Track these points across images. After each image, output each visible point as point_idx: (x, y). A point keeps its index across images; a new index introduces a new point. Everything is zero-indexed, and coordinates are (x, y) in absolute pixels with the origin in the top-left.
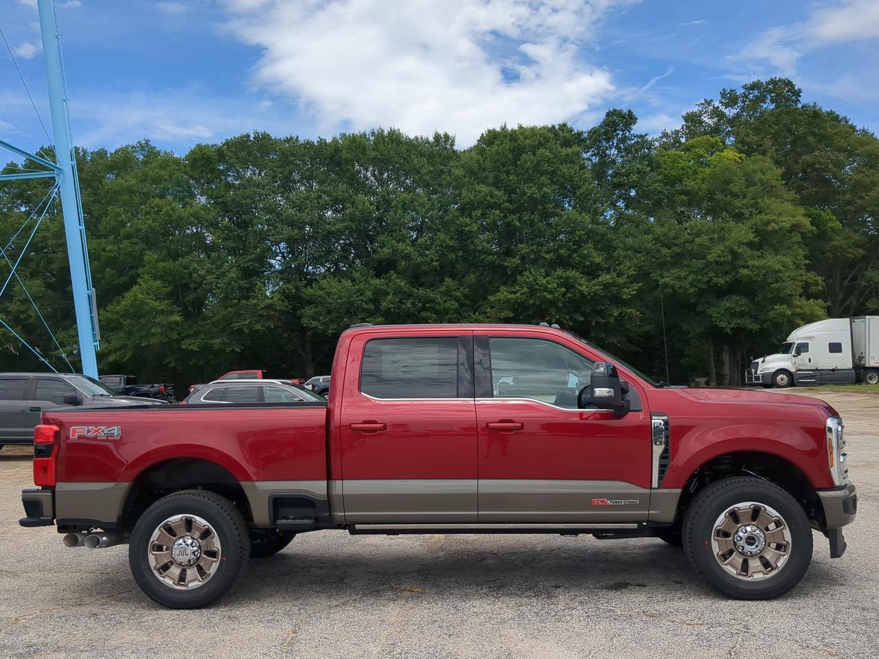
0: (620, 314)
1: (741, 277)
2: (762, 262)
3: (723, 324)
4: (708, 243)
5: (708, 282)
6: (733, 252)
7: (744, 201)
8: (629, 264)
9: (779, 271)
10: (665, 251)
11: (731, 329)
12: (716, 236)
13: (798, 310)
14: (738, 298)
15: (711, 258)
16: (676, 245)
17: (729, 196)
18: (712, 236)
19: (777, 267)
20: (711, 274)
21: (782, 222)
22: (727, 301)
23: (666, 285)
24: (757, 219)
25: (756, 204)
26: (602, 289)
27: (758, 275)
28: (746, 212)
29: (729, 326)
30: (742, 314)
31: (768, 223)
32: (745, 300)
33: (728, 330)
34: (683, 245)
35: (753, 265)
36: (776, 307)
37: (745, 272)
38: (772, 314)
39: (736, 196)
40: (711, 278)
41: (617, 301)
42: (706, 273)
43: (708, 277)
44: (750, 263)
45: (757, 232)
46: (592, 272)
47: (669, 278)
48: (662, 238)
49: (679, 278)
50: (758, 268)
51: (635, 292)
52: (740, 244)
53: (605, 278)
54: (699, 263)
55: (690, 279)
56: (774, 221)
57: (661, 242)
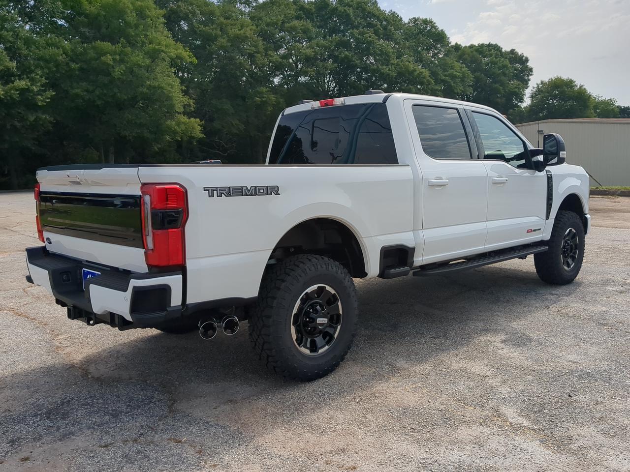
0: (35, 120)
1: (140, 93)
3: (126, 133)
4: (111, 63)
5: (113, 96)
6: (132, 72)
9: (170, 92)
10: (73, 65)
12: (118, 57)
15: (115, 75)
16: (83, 61)
18: (115, 57)
20: (116, 90)
21: (169, 53)
23: (77, 96)
26: (18, 94)
27: (154, 94)
29: (131, 134)
30: (141, 125)
31: (158, 52)
33: (131, 138)
34: (89, 62)
35: (150, 85)
39: (130, 26)
40: (115, 93)
41: (32, 106)
42: (111, 89)
43: (113, 92)
44: (148, 83)
47: (79, 89)
48: (70, 53)
49: (87, 91)
50: (154, 87)
51: (49, 100)
52: (139, 66)
53: (22, 84)
54: (105, 80)
56: (163, 51)
57: (70, 56)
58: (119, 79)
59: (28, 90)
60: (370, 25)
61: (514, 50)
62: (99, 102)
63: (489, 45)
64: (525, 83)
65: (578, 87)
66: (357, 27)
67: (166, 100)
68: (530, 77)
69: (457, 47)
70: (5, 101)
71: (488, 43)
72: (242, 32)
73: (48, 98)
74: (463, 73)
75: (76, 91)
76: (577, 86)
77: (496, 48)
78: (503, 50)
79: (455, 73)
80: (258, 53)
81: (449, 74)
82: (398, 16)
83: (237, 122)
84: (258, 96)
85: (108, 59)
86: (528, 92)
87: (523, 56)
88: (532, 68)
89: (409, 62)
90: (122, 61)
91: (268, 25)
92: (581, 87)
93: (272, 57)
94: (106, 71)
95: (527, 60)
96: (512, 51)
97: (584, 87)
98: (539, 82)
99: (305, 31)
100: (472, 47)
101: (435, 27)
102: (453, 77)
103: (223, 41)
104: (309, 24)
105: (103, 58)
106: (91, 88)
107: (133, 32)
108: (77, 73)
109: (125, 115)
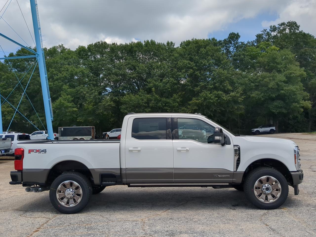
0: (237, 107)
1: (281, 94)
2: (289, 88)
3: (274, 111)
4: (269, 81)
5: (269, 96)
6: (278, 84)
7: (281, 66)
8: (241, 89)
9: (295, 91)
10: (252, 84)
11: (277, 112)
13: (302, 105)
14: (280, 101)
15: (270, 86)
16: (256, 82)
17: (275, 64)
18: (270, 78)
19: (295, 90)
20: (270, 93)
21: (296, 73)
22: (275, 102)
23: (253, 97)
24: (287, 72)
25: (286, 67)
26: (231, 98)
27: (287, 93)
28: (282, 70)
29: (276, 111)
30: (281, 107)
31: (291, 74)
32: (282, 102)
33: (276, 113)
34: (259, 82)
35: (286, 89)
36: (293, 104)
37: (283, 92)
38: (292, 107)
39: (278, 64)
40: (270, 94)
41: (235, 102)
42: (268, 93)
43: (269, 94)
44: (285, 88)
45: (287, 77)
46: (227, 92)
48: (251, 79)
50: (288, 90)
52: (281, 81)
53: (232, 94)
54: (266, 89)
55: (262, 94)
56: (293, 73)
57: (251, 81)
58: (271, 88)
59: (235, 96)
62: (263, 99)
67: (294, 95)
70: (226, 101)
73: (242, 99)
75: (253, 95)
85: (267, 80)
90: (274, 80)
94: (266, 85)
105: (265, 80)
106: (259, 93)
107: (279, 66)
108: (254, 87)
109: (274, 103)
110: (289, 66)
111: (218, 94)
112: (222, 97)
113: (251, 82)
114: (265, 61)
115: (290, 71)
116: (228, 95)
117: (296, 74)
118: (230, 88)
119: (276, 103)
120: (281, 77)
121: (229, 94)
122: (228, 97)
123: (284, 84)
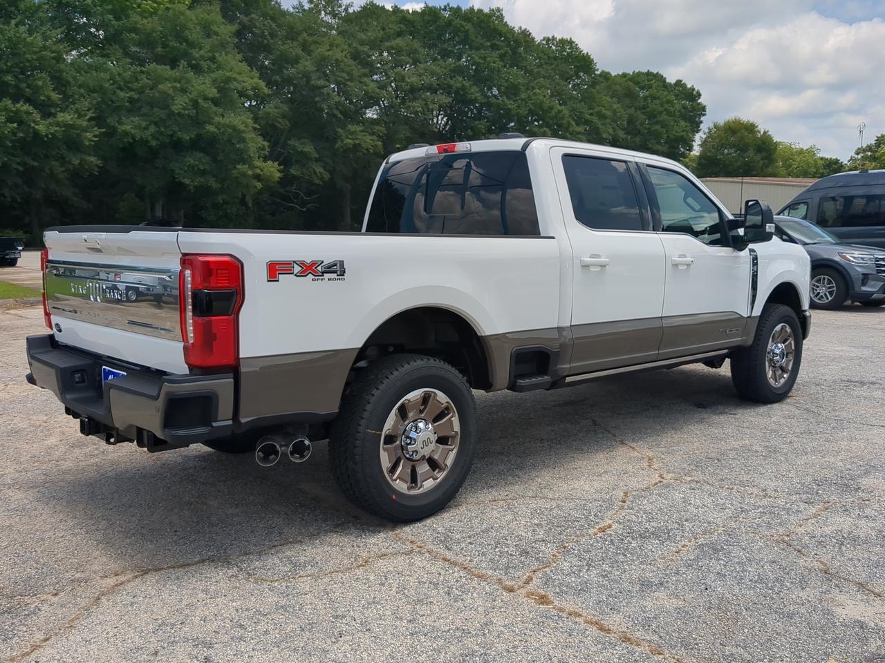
58: (179, 114)
59: (72, 126)
60: (494, 47)
61: (681, 81)
62: (154, 143)
63: (649, 74)
64: (696, 127)
65: (762, 133)
66: (478, 49)
67: (239, 142)
68: (702, 119)
69: (605, 76)
70: (46, 139)
71: (647, 71)
72: (330, 53)
73: (95, 136)
74: (615, 112)
75: (128, 128)
76: (759, 132)
77: (659, 78)
78: (667, 81)
79: (604, 111)
80: (351, 80)
81: (596, 112)
82: (530, 34)
83: (322, 170)
84: (350, 137)
85: (165, 87)
86: (698, 139)
87: (693, 90)
88: (705, 106)
89: (543, 95)
90: (184, 91)
91: (362, 43)
92: (765, 133)
93: (366, 85)
94: (164, 102)
95: (699, 95)
96: (679, 83)
97: (770, 133)
98: (712, 126)
99: (412, 52)
100: (624, 75)
101: (577, 49)
102: (602, 117)
103: (307, 64)
104: (416, 45)
105: (161, 87)
106: (144, 124)
107: (196, 53)
108: (127, 104)
109: (187, 159)
110: (221, 57)
111: (17, 112)
112: (33, 125)
113: (118, 88)
114: (153, 31)
115: (228, 74)
116: (50, 120)
117: (243, 84)
118: (55, 96)
119: (191, 159)
120: (203, 85)
121: (54, 115)
122: (51, 124)
123: (214, 109)
